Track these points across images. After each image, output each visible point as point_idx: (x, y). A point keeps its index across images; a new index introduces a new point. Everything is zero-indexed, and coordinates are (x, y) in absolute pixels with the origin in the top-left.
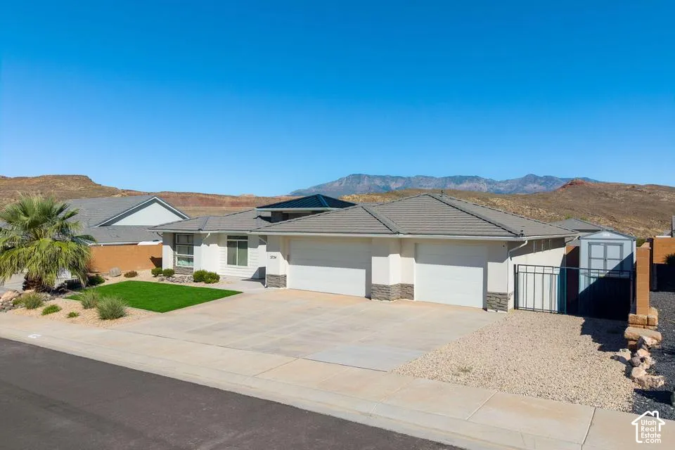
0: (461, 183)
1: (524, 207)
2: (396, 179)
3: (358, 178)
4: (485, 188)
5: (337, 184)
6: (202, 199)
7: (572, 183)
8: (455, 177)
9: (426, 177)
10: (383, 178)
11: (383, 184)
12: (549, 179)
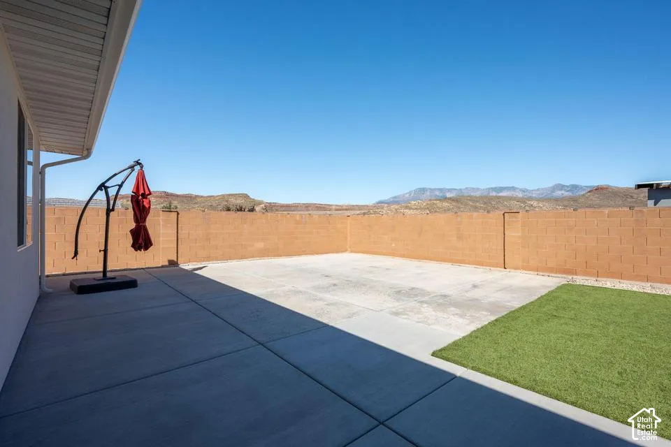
0: (501, 192)
1: (557, 207)
2: (450, 190)
3: (423, 190)
4: (520, 195)
5: (407, 195)
6: (317, 207)
7: (598, 189)
8: (496, 188)
9: (473, 189)
10: (441, 190)
11: (441, 195)
12: (574, 187)
